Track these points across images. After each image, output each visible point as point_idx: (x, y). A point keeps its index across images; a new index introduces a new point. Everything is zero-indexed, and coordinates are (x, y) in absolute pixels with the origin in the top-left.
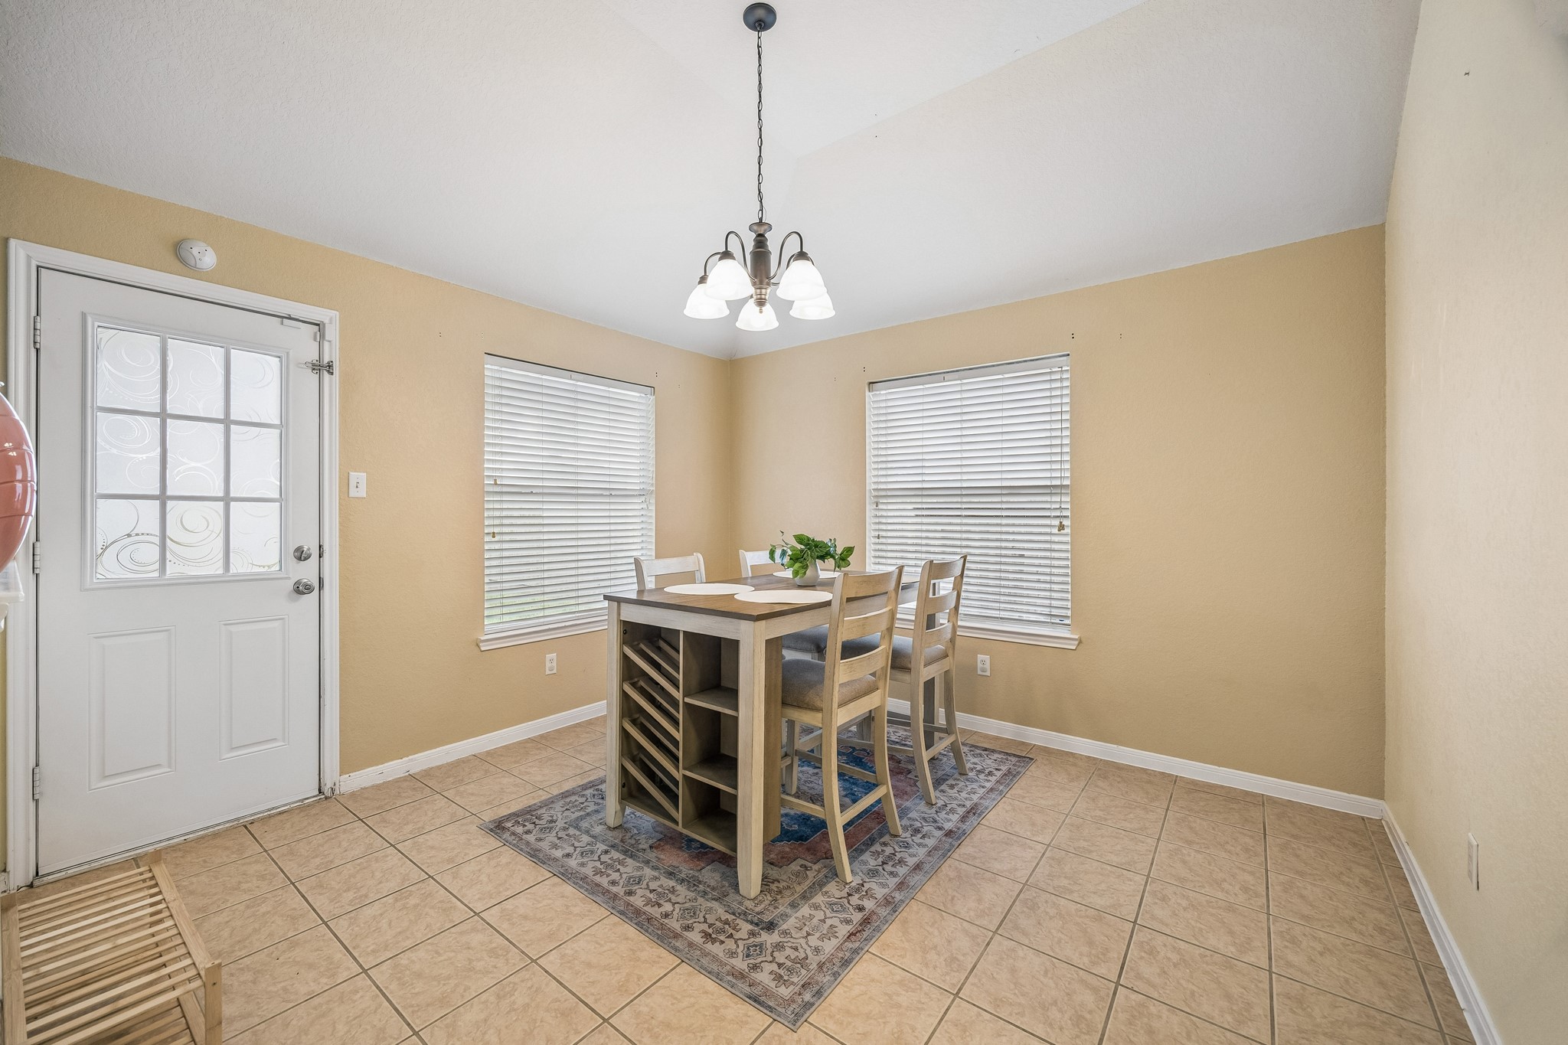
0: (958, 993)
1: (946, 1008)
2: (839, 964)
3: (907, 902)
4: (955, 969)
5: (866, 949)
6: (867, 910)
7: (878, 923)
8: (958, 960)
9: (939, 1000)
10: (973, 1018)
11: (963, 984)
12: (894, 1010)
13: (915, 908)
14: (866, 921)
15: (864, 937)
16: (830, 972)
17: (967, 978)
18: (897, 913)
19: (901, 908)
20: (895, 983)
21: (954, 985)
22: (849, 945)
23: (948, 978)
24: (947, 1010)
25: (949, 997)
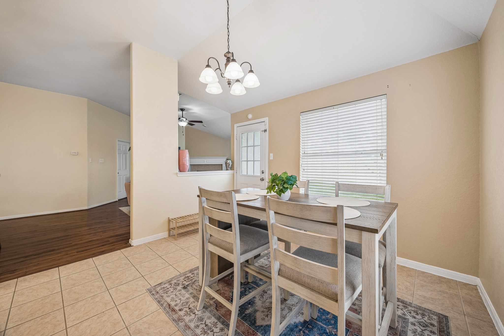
0: (127, 328)
1: (125, 323)
2: (160, 300)
3: (176, 326)
4: (136, 331)
5: (161, 308)
6: (179, 312)
7: (171, 313)
8: (138, 334)
9: (129, 321)
10: (115, 328)
11: (128, 331)
12: (135, 309)
13: (172, 329)
14: (173, 310)
15: (166, 308)
16: (158, 298)
17: (130, 333)
18: (172, 321)
19: (174, 323)
20: (143, 312)
21: (130, 328)
22: (166, 304)
23: (134, 327)
24: (124, 323)
25: (127, 325)
